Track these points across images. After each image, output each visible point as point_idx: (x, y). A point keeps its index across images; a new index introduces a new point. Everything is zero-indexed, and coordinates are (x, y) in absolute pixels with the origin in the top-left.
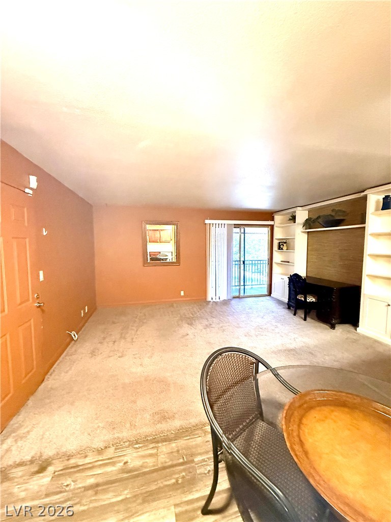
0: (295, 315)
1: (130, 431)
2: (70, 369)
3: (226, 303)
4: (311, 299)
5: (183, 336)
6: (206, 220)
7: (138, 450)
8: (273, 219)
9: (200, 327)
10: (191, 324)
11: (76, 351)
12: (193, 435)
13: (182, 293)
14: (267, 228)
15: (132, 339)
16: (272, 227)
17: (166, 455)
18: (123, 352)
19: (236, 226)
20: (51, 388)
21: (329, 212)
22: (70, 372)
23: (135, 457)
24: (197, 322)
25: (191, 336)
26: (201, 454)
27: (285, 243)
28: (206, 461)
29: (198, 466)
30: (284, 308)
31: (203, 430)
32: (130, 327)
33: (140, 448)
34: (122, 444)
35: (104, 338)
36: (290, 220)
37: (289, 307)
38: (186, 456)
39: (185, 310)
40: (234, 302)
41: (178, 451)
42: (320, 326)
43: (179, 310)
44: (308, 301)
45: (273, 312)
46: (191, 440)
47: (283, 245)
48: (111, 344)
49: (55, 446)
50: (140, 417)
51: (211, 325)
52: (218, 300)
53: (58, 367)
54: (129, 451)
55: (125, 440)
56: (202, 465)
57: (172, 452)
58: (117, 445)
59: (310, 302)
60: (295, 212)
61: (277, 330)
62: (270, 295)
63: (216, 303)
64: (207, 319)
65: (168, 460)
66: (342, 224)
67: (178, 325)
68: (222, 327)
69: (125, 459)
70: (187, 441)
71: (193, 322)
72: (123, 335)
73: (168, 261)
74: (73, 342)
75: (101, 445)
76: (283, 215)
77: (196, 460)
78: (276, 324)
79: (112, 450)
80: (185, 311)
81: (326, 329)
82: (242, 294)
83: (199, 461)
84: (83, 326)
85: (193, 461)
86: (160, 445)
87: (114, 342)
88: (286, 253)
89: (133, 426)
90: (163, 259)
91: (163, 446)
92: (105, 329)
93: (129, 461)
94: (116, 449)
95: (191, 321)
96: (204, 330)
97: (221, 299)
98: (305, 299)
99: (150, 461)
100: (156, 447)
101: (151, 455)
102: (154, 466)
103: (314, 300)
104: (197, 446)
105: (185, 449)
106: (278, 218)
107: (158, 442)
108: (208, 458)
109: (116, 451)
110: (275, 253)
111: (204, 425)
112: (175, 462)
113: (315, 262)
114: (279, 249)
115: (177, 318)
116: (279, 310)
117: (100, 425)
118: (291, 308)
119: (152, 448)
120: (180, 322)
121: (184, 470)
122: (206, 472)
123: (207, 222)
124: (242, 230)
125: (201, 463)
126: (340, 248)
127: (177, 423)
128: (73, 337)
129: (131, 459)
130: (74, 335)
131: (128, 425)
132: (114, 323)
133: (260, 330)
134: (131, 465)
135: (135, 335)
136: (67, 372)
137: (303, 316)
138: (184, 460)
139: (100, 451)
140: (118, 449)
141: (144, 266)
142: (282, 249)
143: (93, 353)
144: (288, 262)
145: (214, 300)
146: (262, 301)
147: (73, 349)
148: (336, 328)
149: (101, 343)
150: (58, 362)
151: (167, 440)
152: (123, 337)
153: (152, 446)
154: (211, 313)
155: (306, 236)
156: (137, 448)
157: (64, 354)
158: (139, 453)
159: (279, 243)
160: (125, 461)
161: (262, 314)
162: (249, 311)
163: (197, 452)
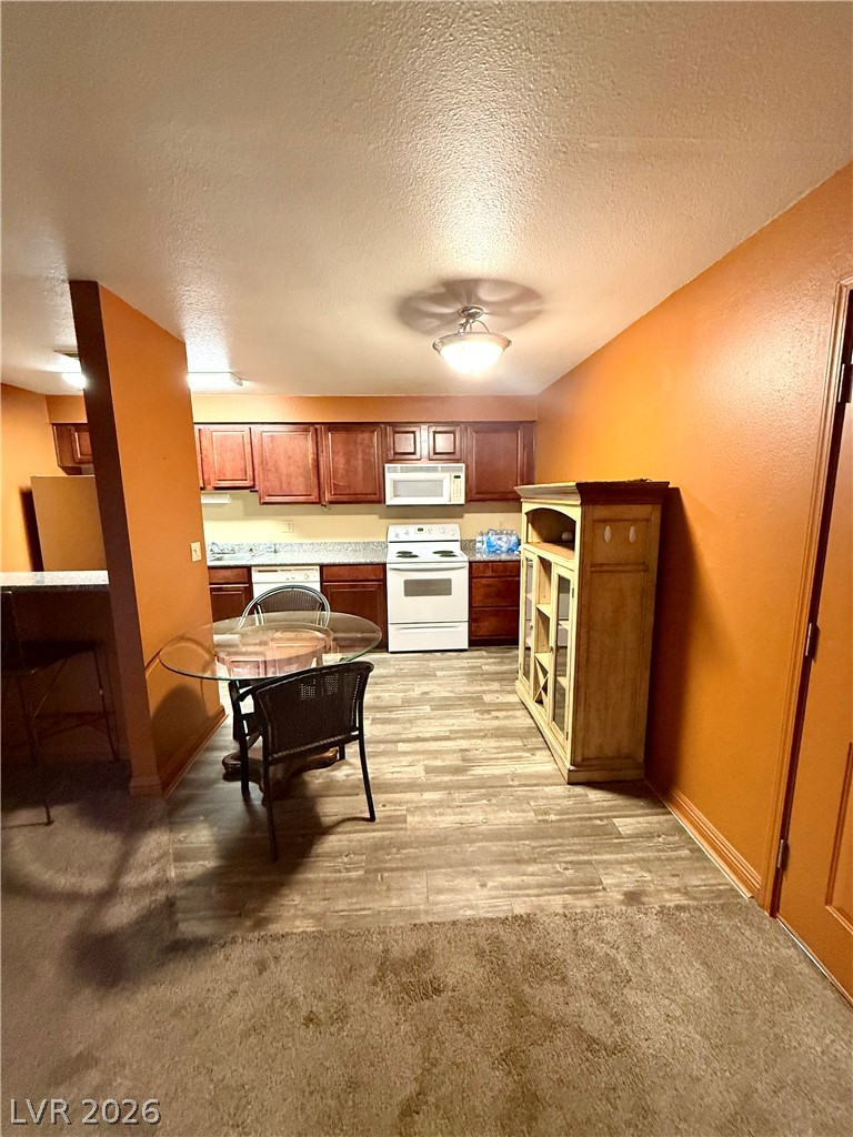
17: (412, 886)
23: (469, 893)
38: (376, 881)
41: (388, 889)
46: (358, 907)
57: (400, 890)
65: (410, 878)
69: (485, 892)
70: (367, 907)
85: (368, 871)
91: (416, 905)
93: (478, 888)
99: (441, 882)
100: (430, 904)
101: (440, 891)
102: (434, 874)
104: (351, 895)
105: (375, 893)
108: (340, 871)
129: (476, 891)
134: (473, 882)
160: (486, 889)
163: (355, 884)
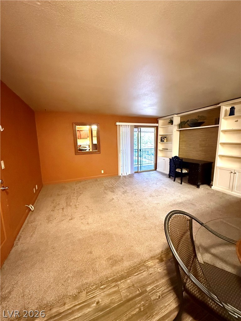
0: (174, 181)
1: (94, 276)
2: (34, 233)
3: (131, 176)
4: (185, 171)
5: (111, 200)
6: (117, 123)
7: (105, 290)
8: (158, 123)
9: (120, 193)
10: (113, 192)
11: (35, 219)
12: (140, 271)
13: (103, 172)
14: (154, 128)
15: (76, 205)
16: (157, 127)
17: (126, 290)
18: (72, 215)
19: (136, 127)
20: (22, 251)
21: (194, 117)
22: (34, 236)
23: (104, 296)
24: (117, 190)
25: (116, 200)
26: (150, 284)
27: (165, 137)
28: (155, 289)
29: (151, 294)
30: (166, 177)
31: (145, 266)
32: (72, 197)
33: (105, 288)
34: (90, 287)
35: (55, 207)
36: (169, 123)
37: (170, 176)
38: (140, 288)
39: (106, 182)
40: (136, 175)
41: (133, 285)
42: (191, 187)
43: (102, 183)
44: (183, 172)
45: (161, 180)
46: (140, 275)
47: (164, 139)
48: (61, 211)
49: (36, 301)
50: (98, 263)
51: (126, 191)
52: (125, 175)
53: (23, 233)
54: (97, 292)
55: (92, 284)
56: (153, 293)
57: (129, 287)
58: (88, 289)
59: (184, 173)
60: (173, 118)
61: (167, 191)
62: (156, 170)
63: (125, 177)
64: (123, 188)
65: (128, 294)
66: (203, 125)
67: (105, 193)
68: (134, 192)
69: (97, 299)
70: (137, 276)
71: (114, 190)
72: (68, 203)
73: (87, 151)
74: (31, 212)
75: (75, 291)
76: (164, 120)
77: (148, 289)
78: (166, 187)
79: (84, 294)
80: (106, 184)
81: (195, 188)
82: (139, 170)
83: (150, 290)
84: (36, 199)
85: (146, 291)
86: (119, 283)
87: (63, 209)
88: (166, 144)
89: (95, 272)
90: (84, 150)
91: (121, 283)
92: (54, 200)
93: (100, 300)
94: (87, 293)
95: (113, 190)
96: (123, 195)
97: (128, 174)
98: (182, 171)
99: (115, 297)
100: (116, 285)
101: (115, 292)
102: (120, 301)
103: (186, 171)
104: (145, 279)
105: (137, 283)
106: (160, 121)
107: (116, 281)
109: (87, 295)
110: (159, 144)
111: (144, 262)
112: (134, 294)
113: (184, 149)
114: (161, 141)
115: (103, 189)
116: (164, 179)
117: (69, 275)
118: (171, 177)
119: (114, 286)
120: (106, 191)
121: (142, 300)
122: (158, 297)
123: (118, 124)
124: (139, 129)
125: (152, 291)
126: (200, 140)
127: (127, 264)
128: (31, 208)
129: (101, 299)
130: (32, 208)
131: (91, 272)
132: (58, 195)
133: (158, 192)
134: (102, 304)
135: (77, 202)
136: (32, 236)
137: (180, 182)
138: (139, 291)
139: (75, 297)
140: (89, 292)
141: (76, 155)
142: (163, 141)
143: (49, 220)
144: (167, 149)
145: (123, 175)
146: (153, 174)
147: (32, 218)
148: (200, 187)
149: (53, 211)
150: (22, 229)
151: (123, 278)
152: (68, 205)
153: (113, 285)
154: (124, 183)
155: (178, 133)
156: (102, 289)
157: (26, 221)
158: (105, 293)
159: (162, 137)
160: (97, 301)
161: (155, 182)
162: (147, 180)
163: (146, 283)
